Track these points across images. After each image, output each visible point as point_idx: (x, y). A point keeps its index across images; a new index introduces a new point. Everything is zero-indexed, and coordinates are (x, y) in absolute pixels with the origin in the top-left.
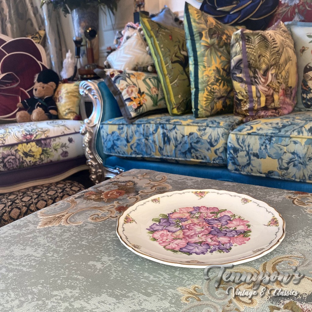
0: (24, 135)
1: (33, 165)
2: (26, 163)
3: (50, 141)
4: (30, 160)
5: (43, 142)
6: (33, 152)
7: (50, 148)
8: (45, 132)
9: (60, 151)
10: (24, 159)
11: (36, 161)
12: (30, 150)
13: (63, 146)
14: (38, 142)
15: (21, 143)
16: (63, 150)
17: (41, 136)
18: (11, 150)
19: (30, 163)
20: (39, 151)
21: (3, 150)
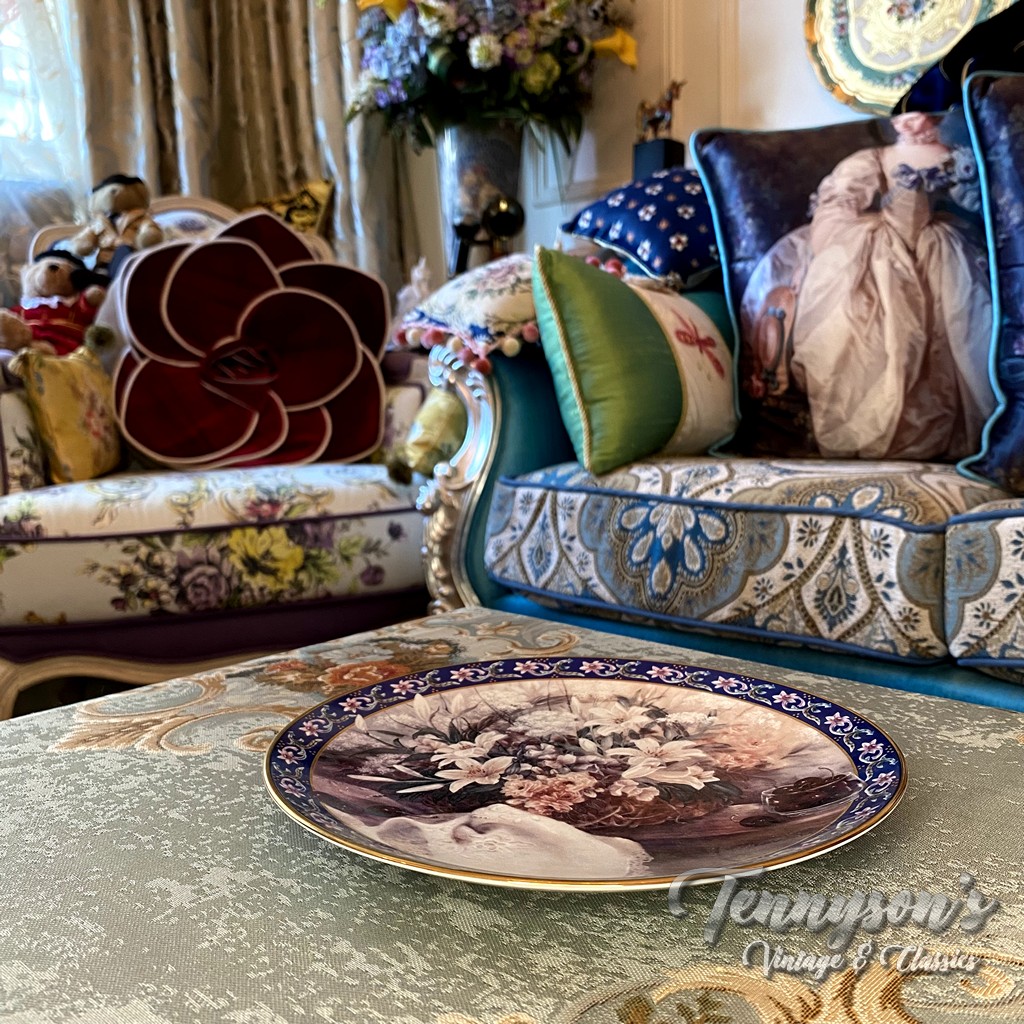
0: (254, 503)
1: (270, 602)
2: (248, 593)
3: (333, 527)
4: (261, 584)
5: (308, 528)
6: (274, 560)
7: (329, 553)
8: (322, 500)
9: (360, 564)
10: (246, 578)
11: (281, 592)
12: (267, 553)
13: (372, 548)
14: (296, 528)
15: (243, 525)
16: (368, 561)
17: (305, 510)
18: (209, 546)
19: (262, 595)
20: (292, 557)
21: (183, 543)
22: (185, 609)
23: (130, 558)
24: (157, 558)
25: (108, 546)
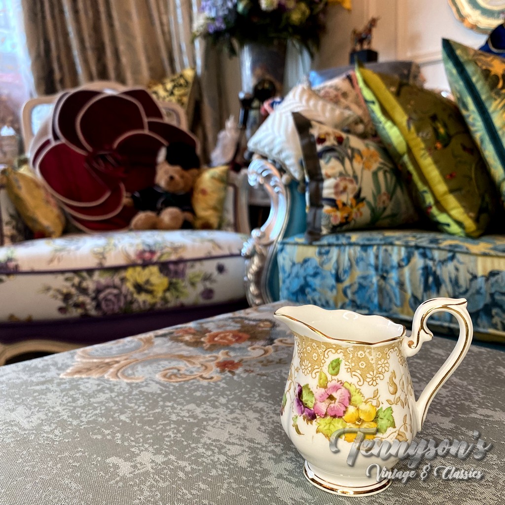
0: (141, 252)
1: (149, 310)
2: (136, 304)
3: (186, 265)
4: (144, 299)
5: (172, 267)
6: (152, 285)
7: (183, 281)
8: (180, 250)
9: (200, 288)
10: (136, 296)
12: (148, 282)
13: (207, 278)
14: (164, 267)
15: (133, 265)
16: (205, 286)
17: (170, 256)
18: (115, 277)
19: (145, 305)
20: (162, 283)
21: (100, 276)
22: (100, 314)
23: (68, 284)
24: (84, 284)
25: (56, 278)
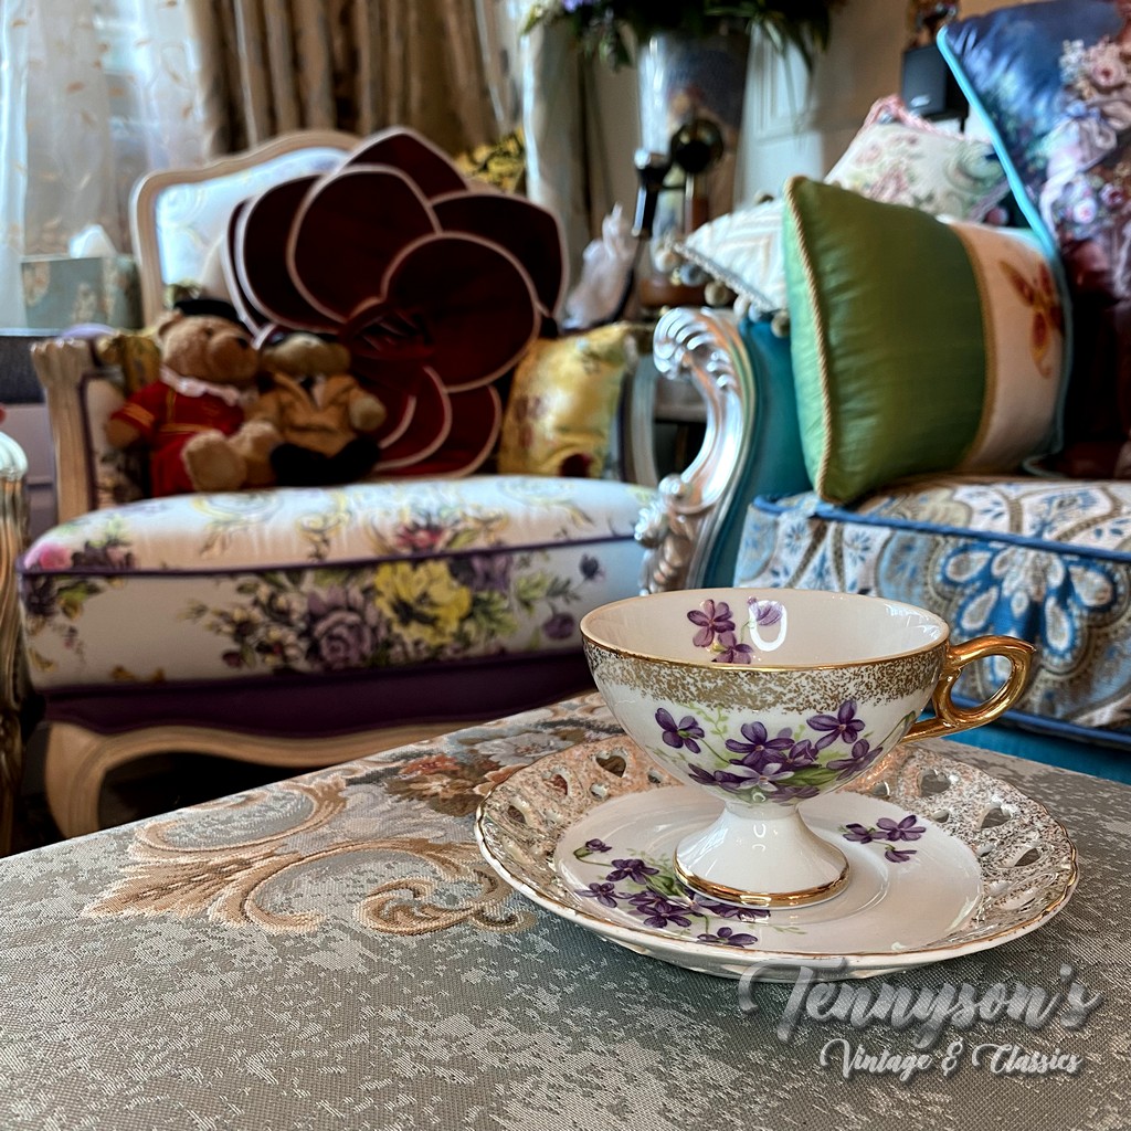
0: (407, 530)
1: (427, 661)
2: (398, 649)
3: (509, 562)
4: (416, 636)
5: (477, 563)
6: (433, 605)
7: (504, 597)
8: (493, 526)
9: (543, 611)
10: (397, 629)
11: (441, 647)
12: (424, 596)
13: (559, 590)
14: (461, 564)
15: (392, 559)
16: (553, 608)
17: (471, 540)
18: (349, 586)
19: (418, 652)
20: (456, 602)
21: (316, 582)
22: (317, 667)
23: (246, 600)
24: (282, 601)
25: (218, 584)
